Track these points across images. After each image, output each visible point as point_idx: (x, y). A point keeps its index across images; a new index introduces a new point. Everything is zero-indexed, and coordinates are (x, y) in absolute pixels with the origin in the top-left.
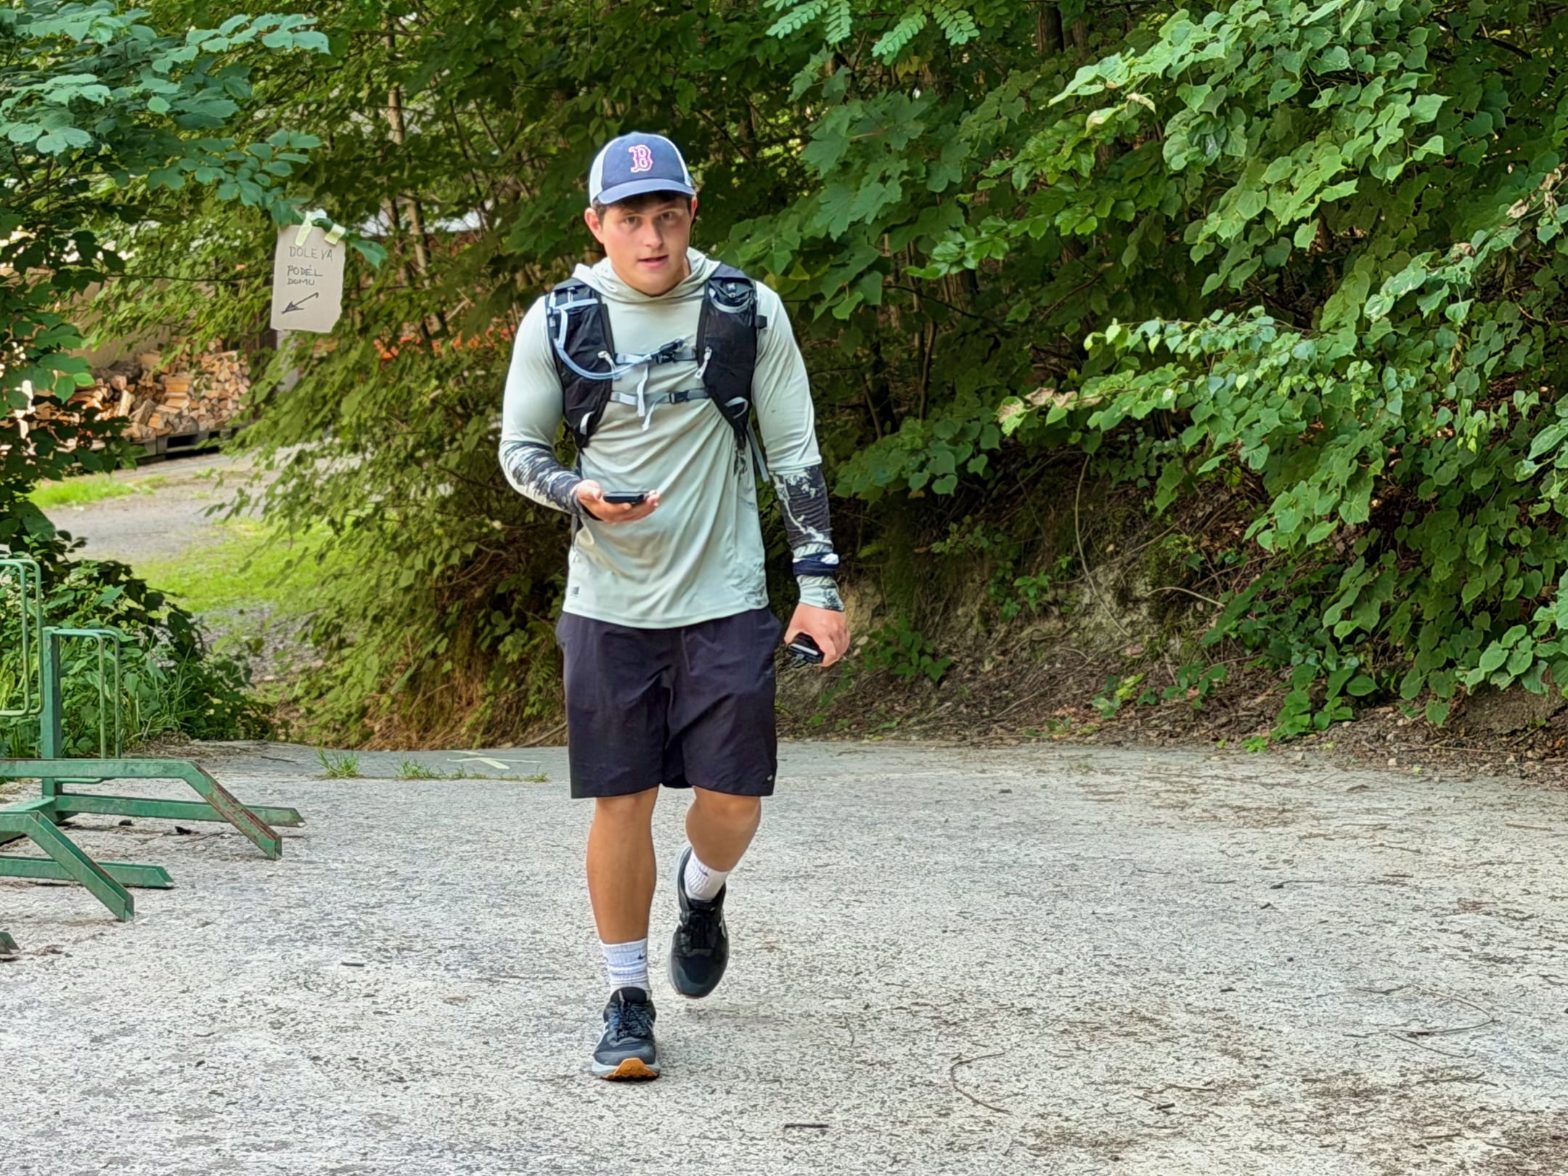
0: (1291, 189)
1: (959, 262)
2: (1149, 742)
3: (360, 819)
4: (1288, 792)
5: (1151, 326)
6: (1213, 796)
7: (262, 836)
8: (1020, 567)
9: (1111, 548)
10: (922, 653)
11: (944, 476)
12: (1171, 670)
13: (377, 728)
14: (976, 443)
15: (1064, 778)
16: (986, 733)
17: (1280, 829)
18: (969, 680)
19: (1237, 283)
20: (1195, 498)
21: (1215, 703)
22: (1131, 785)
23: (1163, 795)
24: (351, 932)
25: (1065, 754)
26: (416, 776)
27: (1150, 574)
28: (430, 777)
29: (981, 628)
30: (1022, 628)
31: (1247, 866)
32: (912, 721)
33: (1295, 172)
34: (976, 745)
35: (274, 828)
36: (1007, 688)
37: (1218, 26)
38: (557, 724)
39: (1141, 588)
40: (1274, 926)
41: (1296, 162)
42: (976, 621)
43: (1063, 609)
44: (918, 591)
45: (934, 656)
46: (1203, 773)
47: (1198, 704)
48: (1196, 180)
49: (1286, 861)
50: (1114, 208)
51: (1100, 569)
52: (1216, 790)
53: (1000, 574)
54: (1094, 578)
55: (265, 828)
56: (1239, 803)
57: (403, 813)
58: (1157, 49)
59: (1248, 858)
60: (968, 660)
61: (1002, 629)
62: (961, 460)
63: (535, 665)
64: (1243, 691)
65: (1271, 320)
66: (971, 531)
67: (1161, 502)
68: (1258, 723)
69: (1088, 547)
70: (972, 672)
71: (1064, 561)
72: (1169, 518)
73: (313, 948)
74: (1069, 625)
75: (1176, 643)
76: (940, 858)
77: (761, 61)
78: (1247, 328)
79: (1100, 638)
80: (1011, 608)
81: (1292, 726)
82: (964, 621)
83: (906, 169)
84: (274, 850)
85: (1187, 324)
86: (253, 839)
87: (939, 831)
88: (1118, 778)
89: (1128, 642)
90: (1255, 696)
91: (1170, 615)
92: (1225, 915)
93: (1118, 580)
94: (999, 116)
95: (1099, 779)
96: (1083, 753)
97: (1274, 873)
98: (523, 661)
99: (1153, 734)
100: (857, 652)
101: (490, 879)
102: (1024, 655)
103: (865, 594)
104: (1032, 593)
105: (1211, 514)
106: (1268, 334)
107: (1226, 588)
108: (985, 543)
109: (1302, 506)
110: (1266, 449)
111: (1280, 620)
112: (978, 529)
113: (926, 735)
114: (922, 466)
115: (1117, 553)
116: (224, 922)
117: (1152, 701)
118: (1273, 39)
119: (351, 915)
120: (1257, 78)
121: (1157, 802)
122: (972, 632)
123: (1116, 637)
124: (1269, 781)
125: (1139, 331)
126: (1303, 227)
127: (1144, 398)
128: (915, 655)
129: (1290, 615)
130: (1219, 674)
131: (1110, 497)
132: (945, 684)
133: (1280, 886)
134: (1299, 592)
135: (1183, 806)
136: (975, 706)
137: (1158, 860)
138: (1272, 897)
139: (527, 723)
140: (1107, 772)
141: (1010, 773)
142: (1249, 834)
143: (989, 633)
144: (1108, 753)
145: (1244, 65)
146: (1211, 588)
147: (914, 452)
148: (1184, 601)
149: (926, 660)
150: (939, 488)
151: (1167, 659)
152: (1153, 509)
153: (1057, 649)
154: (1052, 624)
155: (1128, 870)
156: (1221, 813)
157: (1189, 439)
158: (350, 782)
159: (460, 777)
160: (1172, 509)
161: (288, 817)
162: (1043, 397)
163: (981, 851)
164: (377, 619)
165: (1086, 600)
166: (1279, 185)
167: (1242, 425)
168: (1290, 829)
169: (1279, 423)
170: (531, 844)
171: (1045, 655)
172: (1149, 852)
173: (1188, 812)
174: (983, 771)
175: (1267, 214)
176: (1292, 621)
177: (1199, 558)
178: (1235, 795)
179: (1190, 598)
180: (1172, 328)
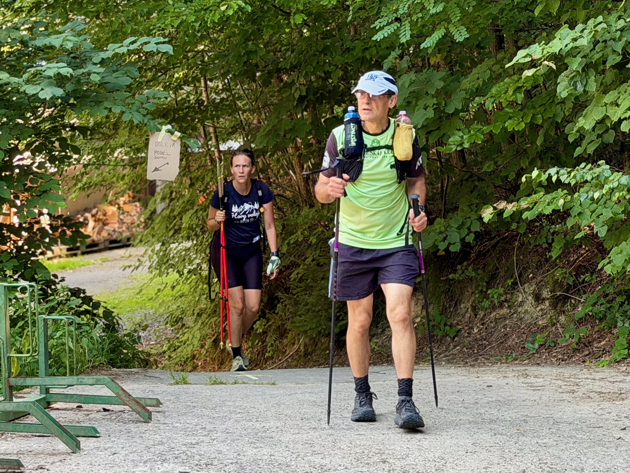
0: (618, 105)
1: (461, 145)
2: (552, 364)
3: (189, 403)
4: (621, 385)
5: (553, 171)
6: (587, 387)
7: (142, 411)
8: (489, 285)
9: (531, 275)
10: (445, 325)
11: (454, 244)
12: (560, 330)
13: (200, 364)
14: (469, 229)
15: (516, 380)
16: (476, 360)
17: (621, 402)
18: (467, 337)
19: (591, 150)
20: (569, 253)
21: (582, 345)
22: (548, 383)
23: (563, 387)
24: (184, 456)
25: (514, 369)
26: (215, 383)
27: (550, 287)
28: (222, 383)
29: (472, 314)
30: (491, 313)
31: (607, 420)
32: (441, 356)
33: (619, 98)
34: (473, 366)
35: (148, 408)
36: (485, 340)
37: (582, 31)
38: (280, 360)
39: (546, 293)
40: (624, 448)
41: (619, 93)
42: (469, 310)
43: (509, 304)
44: (443, 297)
45: (451, 326)
46: (580, 377)
47: (575, 346)
48: (570, 105)
49: (625, 417)
50: (532, 118)
51: (526, 285)
52: (588, 384)
53: (480, 288)
54: (524, 289)
55: (144, 408)
56: (599, 390)
57: (209, 400)
58: (555, 41)
59: (607, 416)
60: (466, 328)
61: (481, 314)
62: (462, 237)
63: (270, 334)
64: (595, 340)
65: (608, 167)
66: (467, 269)
67: (555, 254)
68: (603, 354)
69: (520, 275)
70: (468, 333)
71: (510, 282)
72: (558, 261)
73: (166, 465)
74: (512, 311)
75: (562, 318)
76: (462, 417)
77: (368, 57)
78: (597, 170)
79: (527, 316)
80: (486, 304)
81: (620, 354)
82: (464, 310)
83: (436, 102)
84: (148, 419)
85: (569, 170)
86: (138, 413)
87: (460, 405)
88: (541, 380)
89: (540, 318)
90: (600, 341)
91: (560, 305)
92: (600, 443)
93: (535, 290)
94: (478, 79)
95: (532, 380)
96: (523, 368)
97: (621, 423)
98: (264, 332)
99: (554, 360)
100: (416, 325)
101: (249, 430)
102: (492, 325)
103: (419, 299)
104: (495, 297)
105: (577, 259)
106: (608, 173)
107: (585, 293)
108: (473, 274)
109: (624, 253)
110: (606, 228)
111: (611, 307)
112: (470, 268)
113: (448, 362)
114: (445, 239)
115: (534, 278)
116: (123, 452)
117: (553, 345)
118: (608, 36)
119: (184, 448)
120: (600, 54)
121: (561, 390)
122: (468, 315)
123: (534, 316)
124: (612, 380)
125: (547, 173)
126: (624, 122)
127: (548, 205)
128: (442, 326)
129: (616, 304)
130: (583, 331)
131: (530, 252)
132: (456, 339)
133: (625, 429)
134: (619, 294)
135: (573, 392)
136: (471, 348)
137: (565, 417)
138: (622, 434)
139: (267, 360)
140: (536, 377)
141: (491, 378)
142: (606, 404)
143: (476, 315)
144: (534, 368)
145: (594, 49)
146: (578, 292)
147: (441, 233)
148: (565, 299)
149: (447, 328)
150: (452, 249)
151: (558, 326)
152: (551, 257)
153: (507, 322)
154: (504, 311)
155: (551, 422)
156: (591, 395)
157: (570, 222)
158: (185, 386)
159: (236, 383)
160: (559, 257)
161: (155, 402)
162: (502, 205)
163: (481, 414)
164: (199, 315)
165: (520, 299)
166: (612, 104)
167: (594, 216)
168: (625, 402)
169: (612, 215)
170: (269, 413)
171: (502, 325)
172: (560, 414)
173: (576, 395)
174: (478, 377)
175: (606, 117)
176: (617, 307)
177: (572, 279)
178: (597, 386)
179: (569, 298)
180: (563, 171)
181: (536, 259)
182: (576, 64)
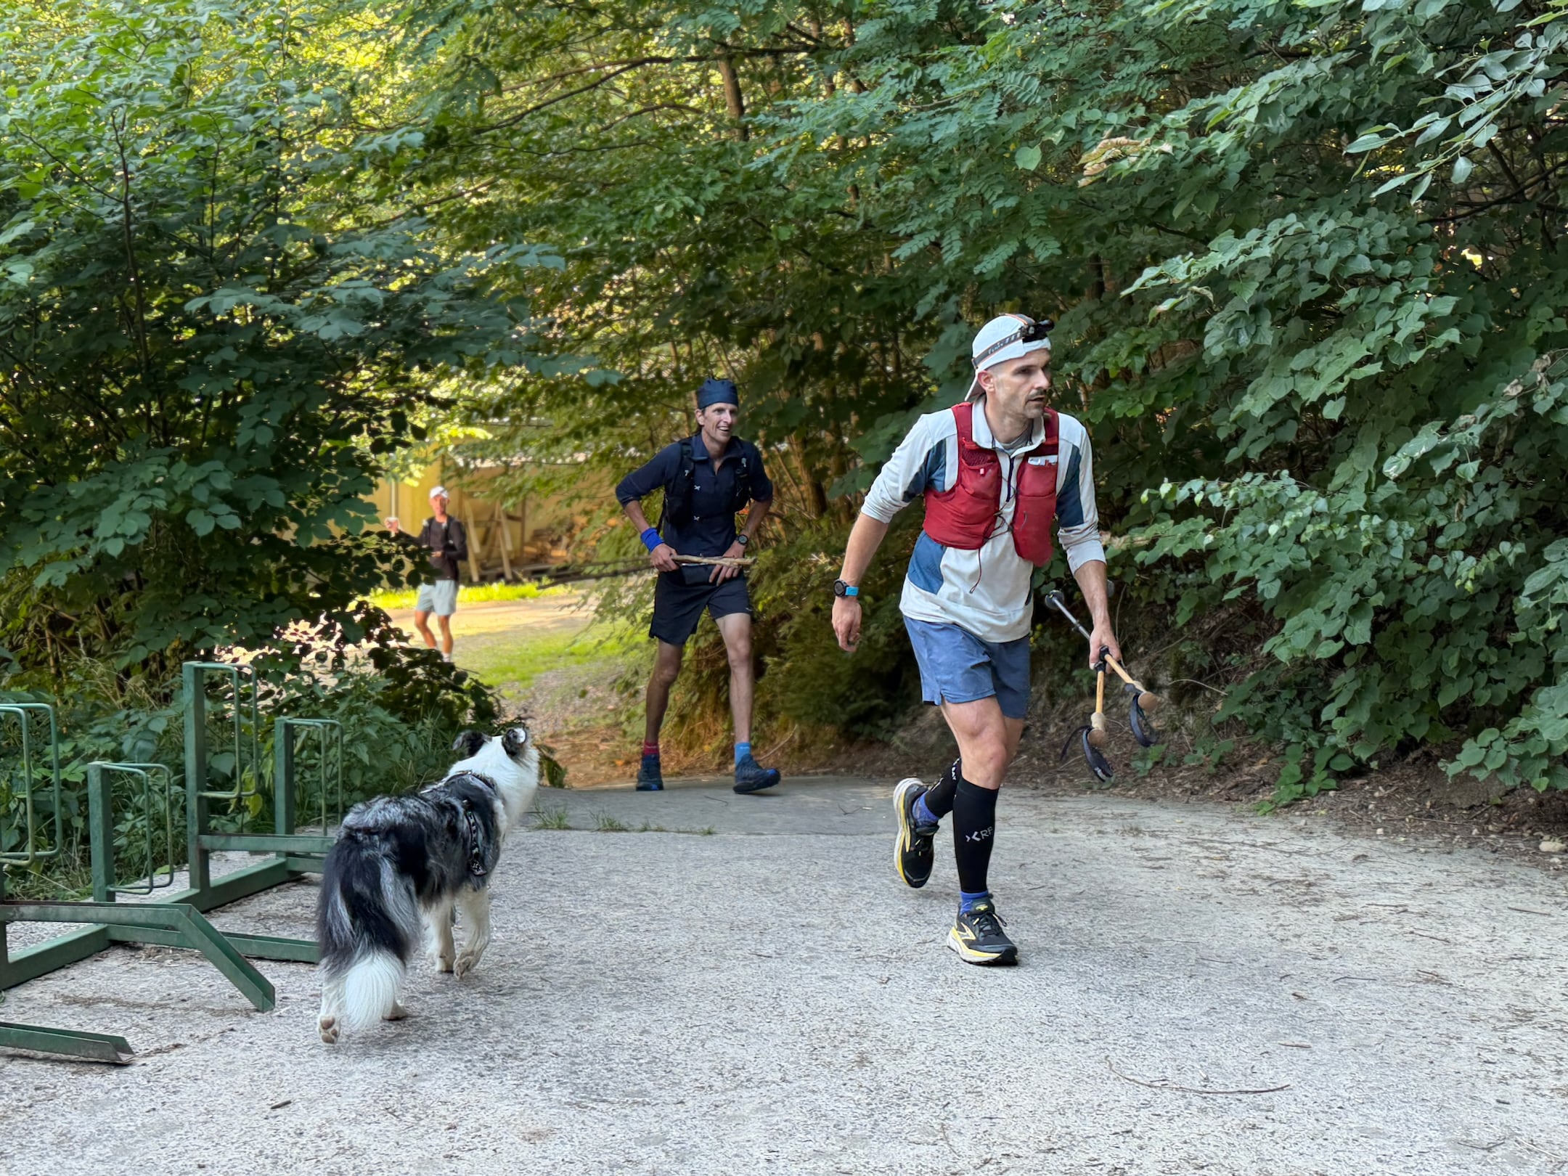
0: (1316, 374)
4: (1305, 862)
5: (1196, 484)
6: (1245, 864)
9: (1142, 649)
12: (1187, 739)
15: (1119, 840)
17: (1314, 909)
19: (1254, 453)
21: (1224, 769)
22: (1175, 850)
23: (1204, 862)
25: (1115, 811)
27: (1171, 669)
28: (622, 829)
33: (1318, 361)
34: (1046, 796)
37: (1260, 238)
39: (1164, 678)
41: (1317, 354)
42: (1044, 696)
46: (1230, 839)
47: (1213, 770)
50: (1157, 397)
52: (1246, 857)
56: (1268, 874)
57: (585, 869)
58: (1210, 253)
64: (1243, 759)
65: (1293, 480)
67: (1182, 617)
68: (1259, 787)
72: (1185, 629)
75: (1190, 720)
78: (1275, 486)
80: (1070, 690)
81: (1288, 792)
85: (1225, 485)
88: (1162, 843)
90: (1254, 764)
91: (1186, 700)
95: (1147, 842)
96: (1129, 809)
106: (1293, 490)
107: (1228, 682)
108: (1052, 644)
109: (1312, 628)
110: (1278, 583)
111: (1272, 708)
115: (1146, 653)
117: (1175, 764)
120: (1286, 284)
121: (1200, 872)
124: (1286, 849)
125: (1186, 488)
126: (1330, 404)
127: (1181, 542)
129: (1280, 704)
130: (1227, 744)
131: (1141, 613)
134: (1284, 686)
135: (1222, 876)
136: (1044, 759)
140: (1153, 834)
142: (1289, 914)
144: (1148, 810)
145: (1274, 276)
146: (1216, 681)
148: (1195, 691)
151: (1184, 732)
152: (1175, 623)
156: (1257, 885)
157: (1216, 574)
158: (559, 833)
159: (645, 830)
166: (1304, 372)
167: (1258, 564)
168: (1322, 909)
169: (1289, 563)
173: (1229, 882)
175: (1293, 395)
176: (1282, 708)
177: (1208, 659)
178: (1263, 862)
179: (1201, 688)
180: (1213, 485)
181: (1150, 623)
182: (1248, 294)
